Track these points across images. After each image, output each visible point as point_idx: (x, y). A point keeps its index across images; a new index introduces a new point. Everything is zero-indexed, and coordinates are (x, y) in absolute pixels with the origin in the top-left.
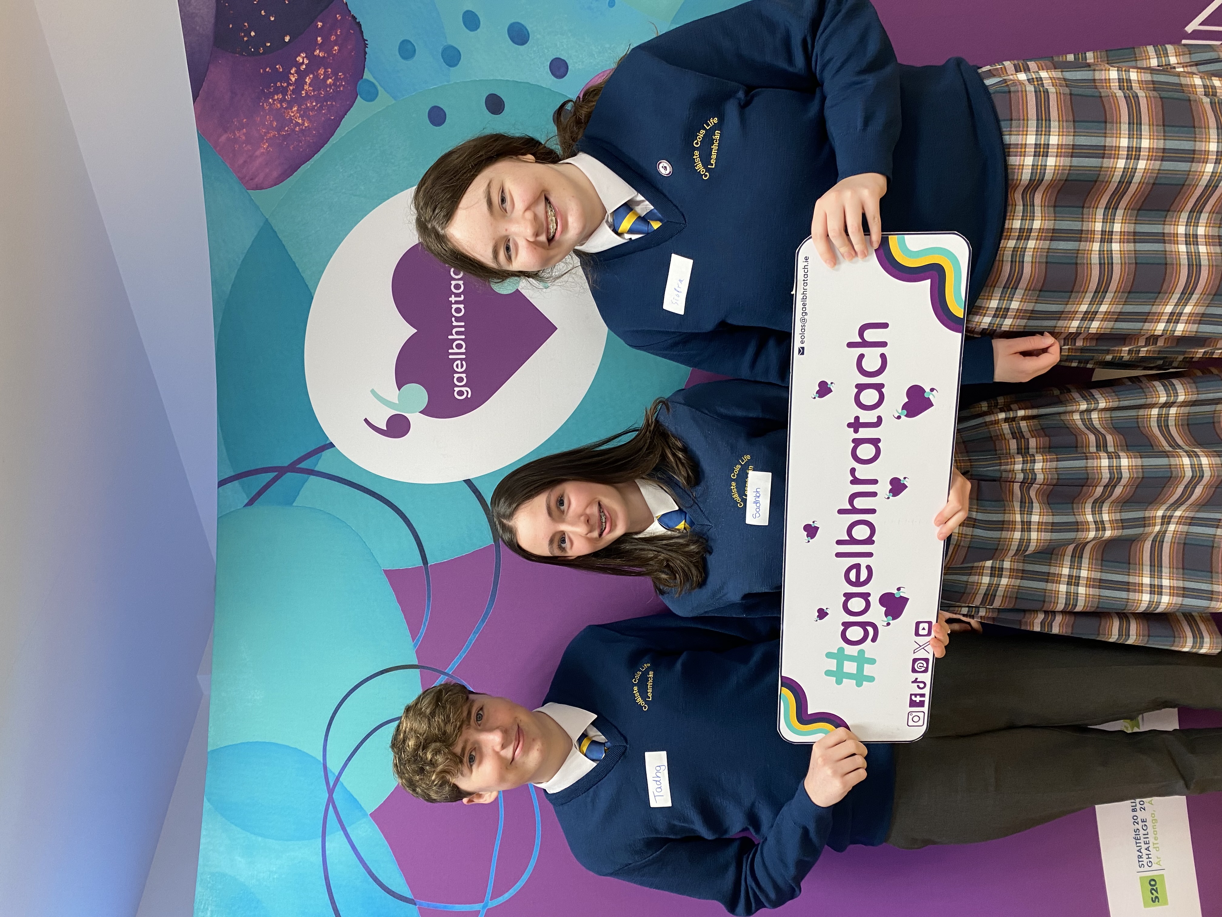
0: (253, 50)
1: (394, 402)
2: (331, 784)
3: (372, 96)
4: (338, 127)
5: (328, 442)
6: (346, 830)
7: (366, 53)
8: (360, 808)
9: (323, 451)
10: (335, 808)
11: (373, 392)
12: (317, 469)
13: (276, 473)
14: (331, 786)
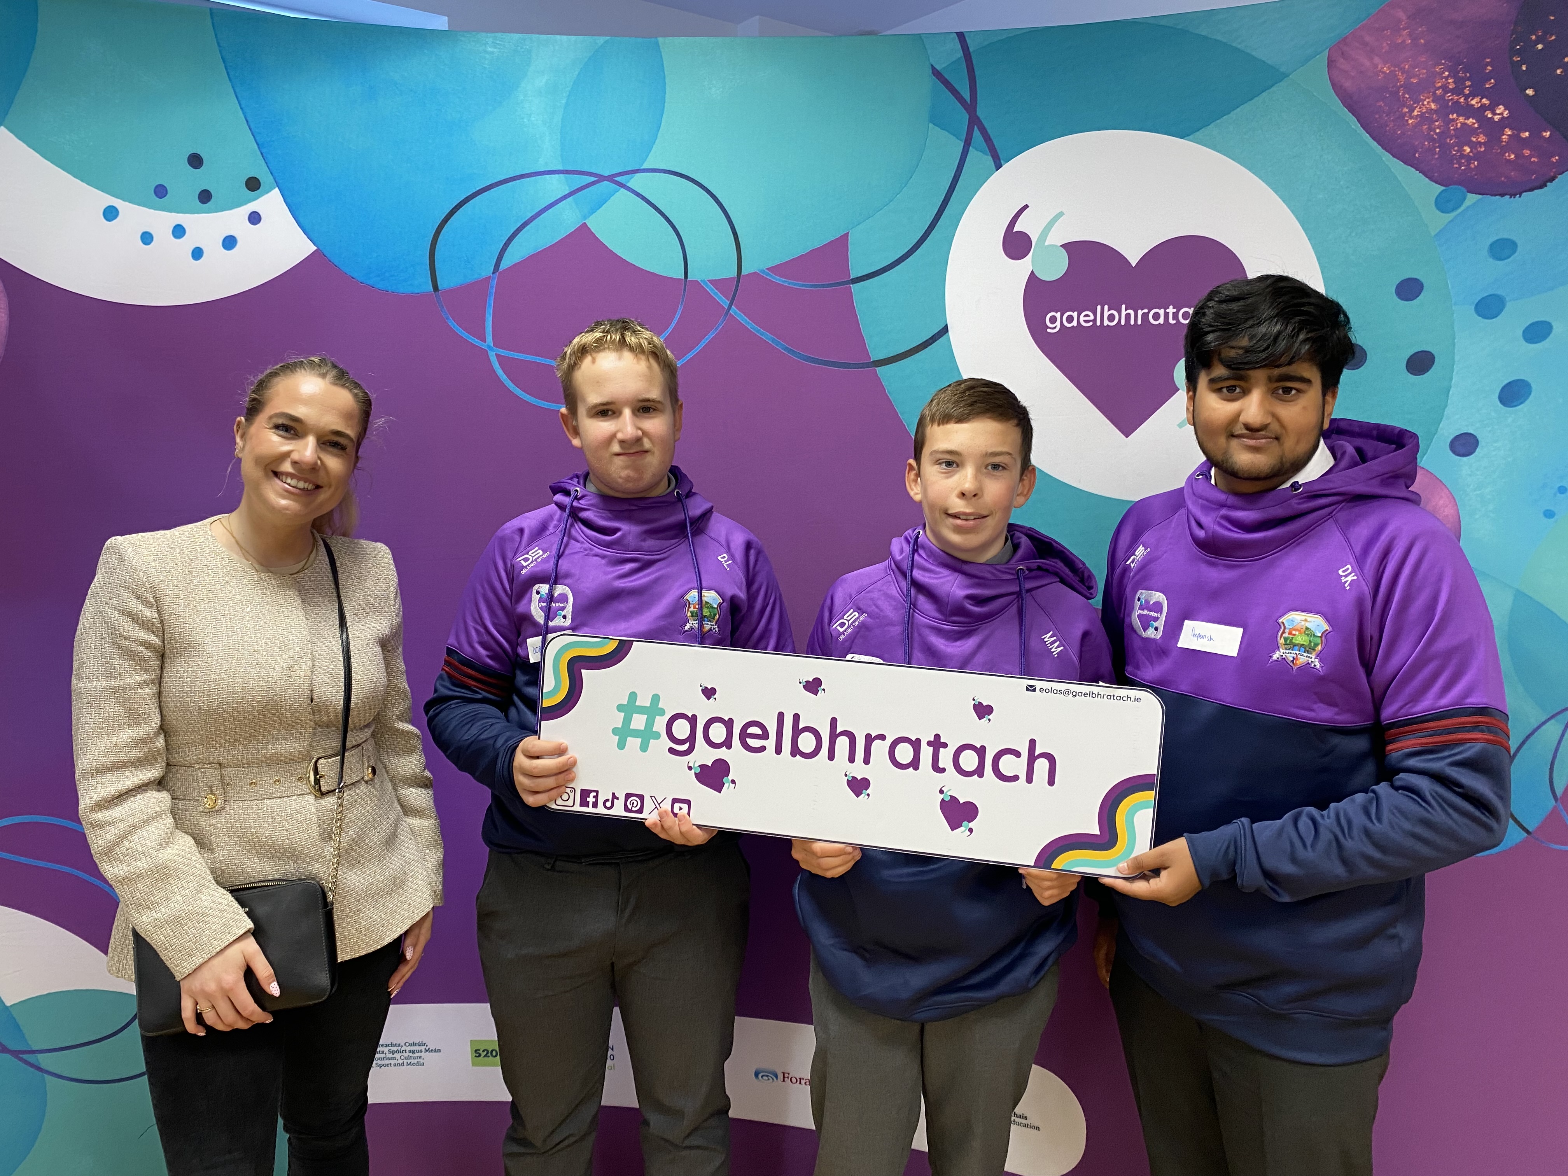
0: (1518, 47)
1: (1047, 240)
2: (618, 179)
3: (1442, 205)
4: (1404, 163)
5: (1002, 162)
6: (569, 197)
7: (1502, 195)
8: (593, 211)
9: (992, 157)
10: (593, 183)
11: (1061, 214)
12: (971, 150)
13: (968, 100)
14: (616, 179)
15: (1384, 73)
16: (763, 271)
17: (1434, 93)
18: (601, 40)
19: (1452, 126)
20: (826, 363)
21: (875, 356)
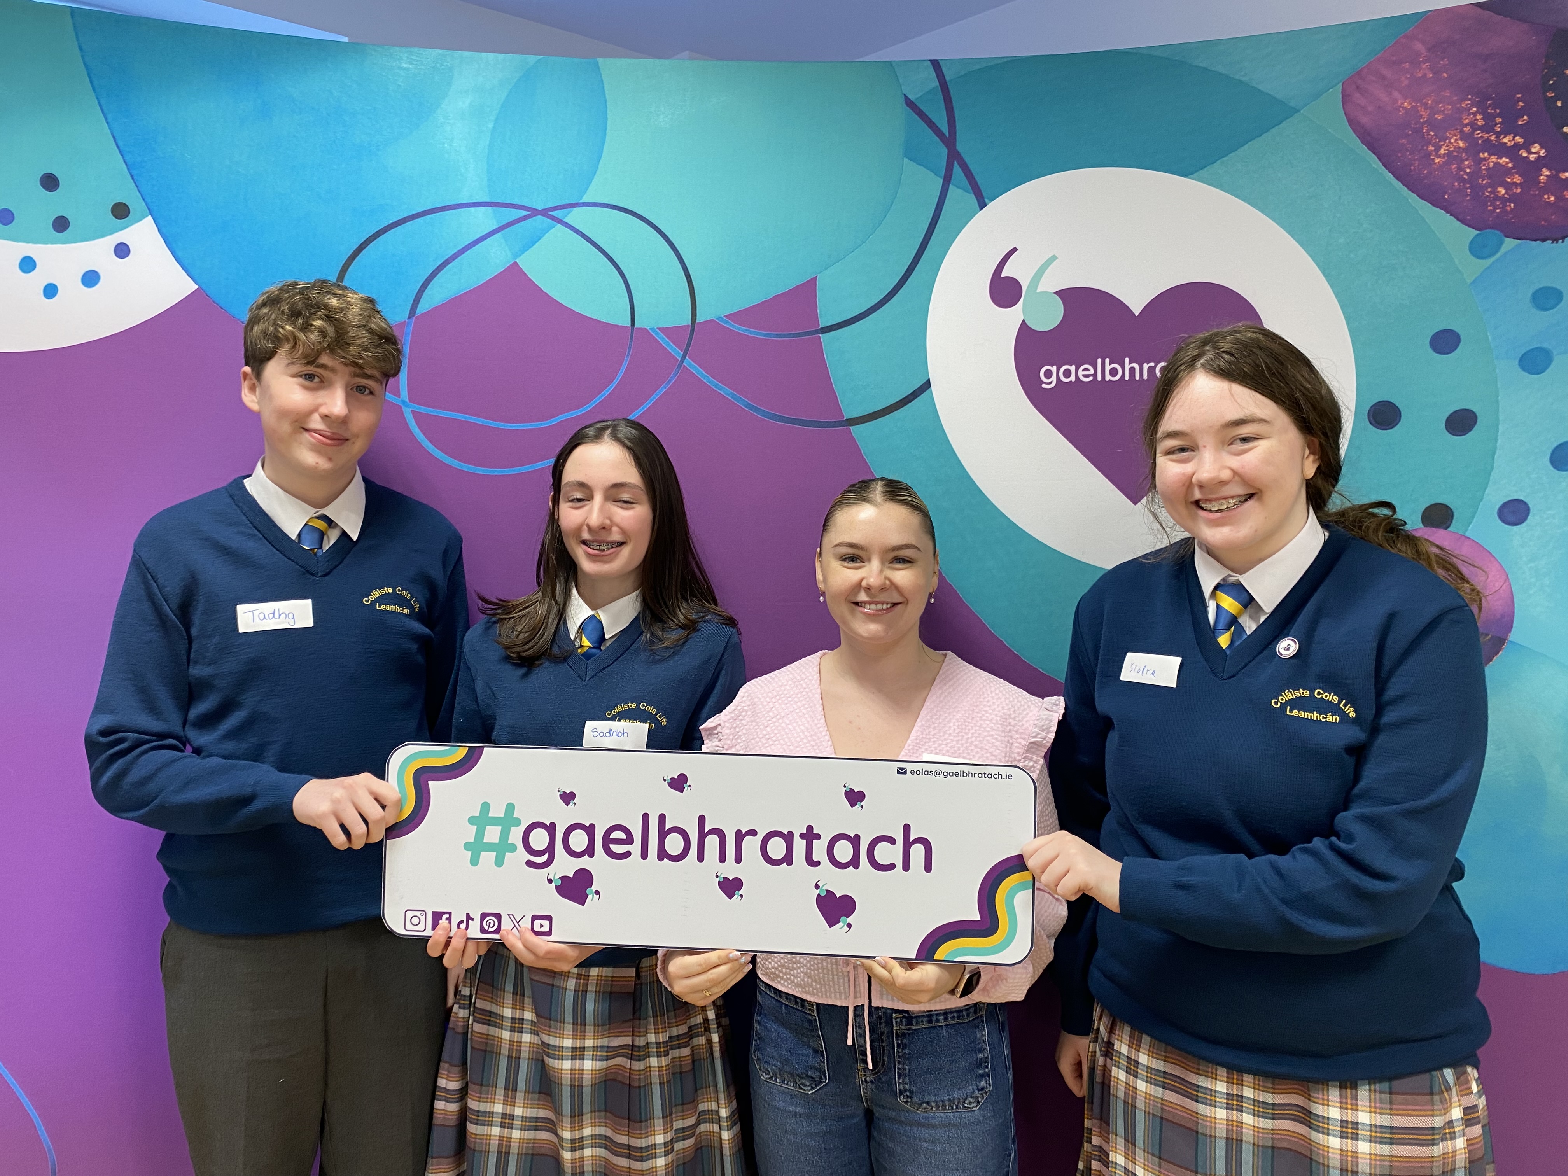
0: (1551, 82)
1: (1039, 286)
2: (553, 213)
3: (1477, 250)
4: (1433, 205)
5: (987, 200)
6: (497, 232)
7: (1544, 240)
8: (525, 249)
9: (975, 195)
10: (525, 218)
11: (1054, 258)
12: (951, 187)
13: (947, 134)
14: (551, 213)
15: (1404, 108)
16: (720, 318)
17: (1462, 131)
18: (532, 59)
19: (1484, 165)
20: (794, 421)
21: (849, 413)
